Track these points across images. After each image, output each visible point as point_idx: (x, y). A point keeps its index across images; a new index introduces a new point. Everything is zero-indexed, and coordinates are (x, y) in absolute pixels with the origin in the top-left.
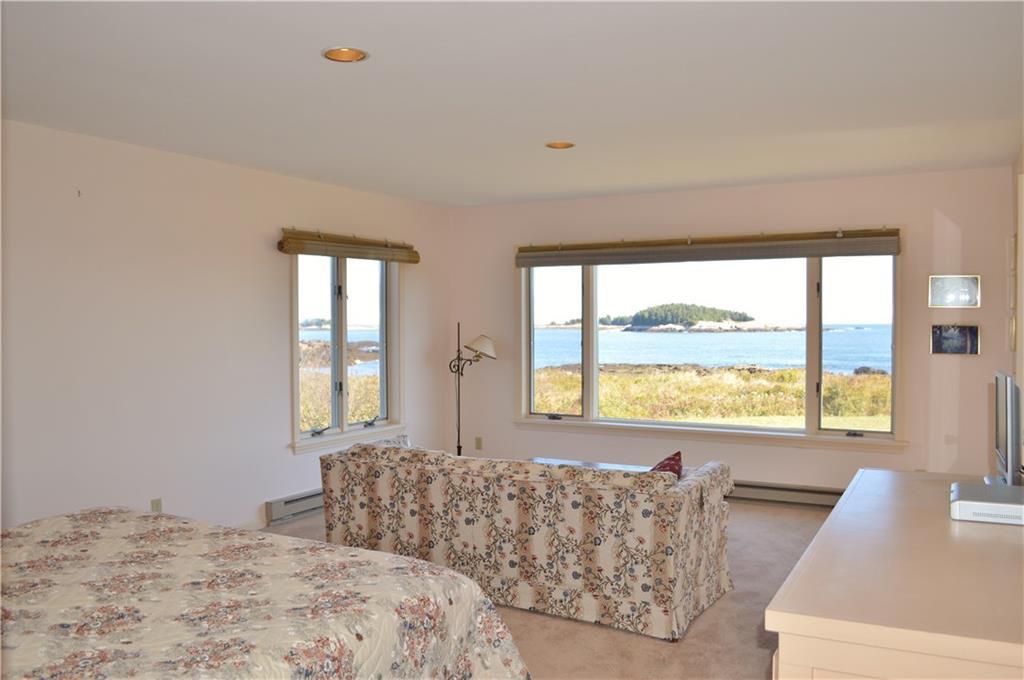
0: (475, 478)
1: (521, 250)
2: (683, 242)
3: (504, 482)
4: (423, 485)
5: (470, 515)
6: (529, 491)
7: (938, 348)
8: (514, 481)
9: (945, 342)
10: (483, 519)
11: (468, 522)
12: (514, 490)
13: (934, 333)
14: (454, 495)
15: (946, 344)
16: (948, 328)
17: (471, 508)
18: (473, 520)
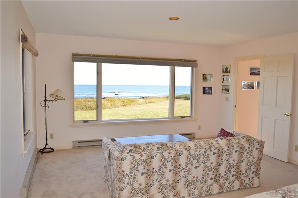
0: (201, 149)
1: (73, 55)
2: (139, 58)
3: (212, 149)
4: (177, 157)
5: (197, 165)
6: (221, 150)
7: (204, 93)
8: (216, 147)
9: (205, 91)
10: (202, 165)
11: (196, 167)
12: (216, 151)
13: (203, 89)
14: (190, 158)
15: (206, 92)
16: (206, 88)
17: (198, 162)
18: (198, 166)
